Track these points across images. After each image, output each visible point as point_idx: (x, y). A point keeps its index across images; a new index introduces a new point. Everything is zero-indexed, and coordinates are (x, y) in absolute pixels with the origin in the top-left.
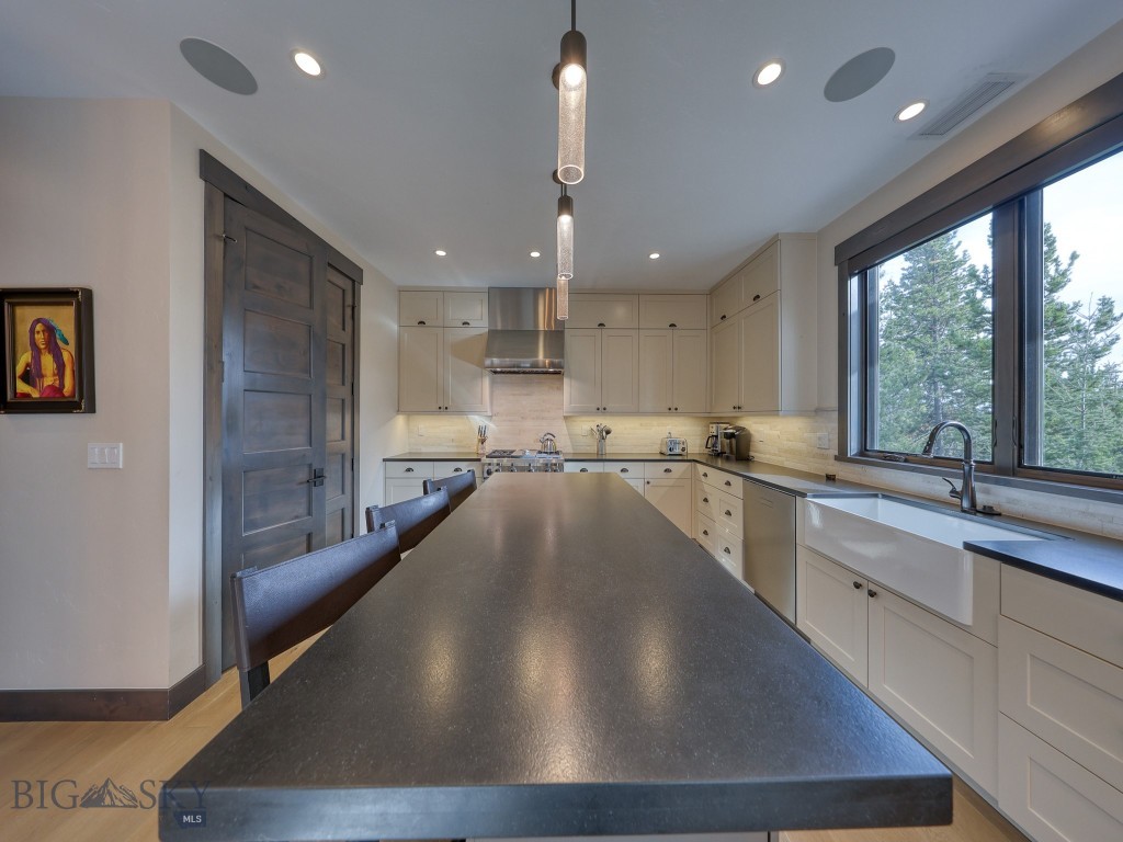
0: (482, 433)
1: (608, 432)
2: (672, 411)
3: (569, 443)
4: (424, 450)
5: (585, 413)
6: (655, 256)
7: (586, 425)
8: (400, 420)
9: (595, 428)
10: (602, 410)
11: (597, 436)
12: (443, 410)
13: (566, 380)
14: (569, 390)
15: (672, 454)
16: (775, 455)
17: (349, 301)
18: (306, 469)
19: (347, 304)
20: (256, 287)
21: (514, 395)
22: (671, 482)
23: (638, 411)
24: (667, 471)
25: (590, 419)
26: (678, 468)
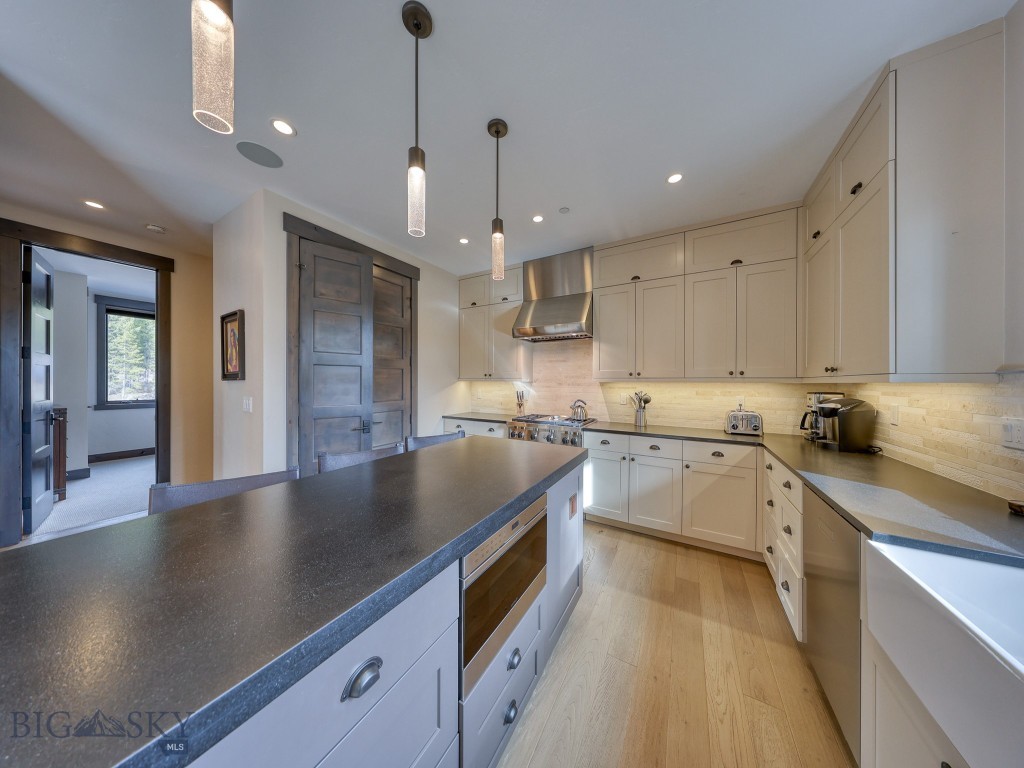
0: (520, 397)
1: (647, 401)
2: (737, 375)
3: (606, 412)
4: (482, 411)
5: (617, 379)
6: (675, 179)
7: (624, 393)
8: (462, 387)
9: (633, 395)
10: (635, 376)
11: (636, 407)
12: (488, 376)
13: (595, 345)
14: (598, 356)
15: (747, 433)
16: (915, 449)
17: (407, 294)
18: (358, 420)
19: (405, 297)
20: (322, 294)
21: (551, 361)
22: (723, 470)
23: (683, 377)
24: (718, 454)
25: (630, 385)
26: (735, 453)
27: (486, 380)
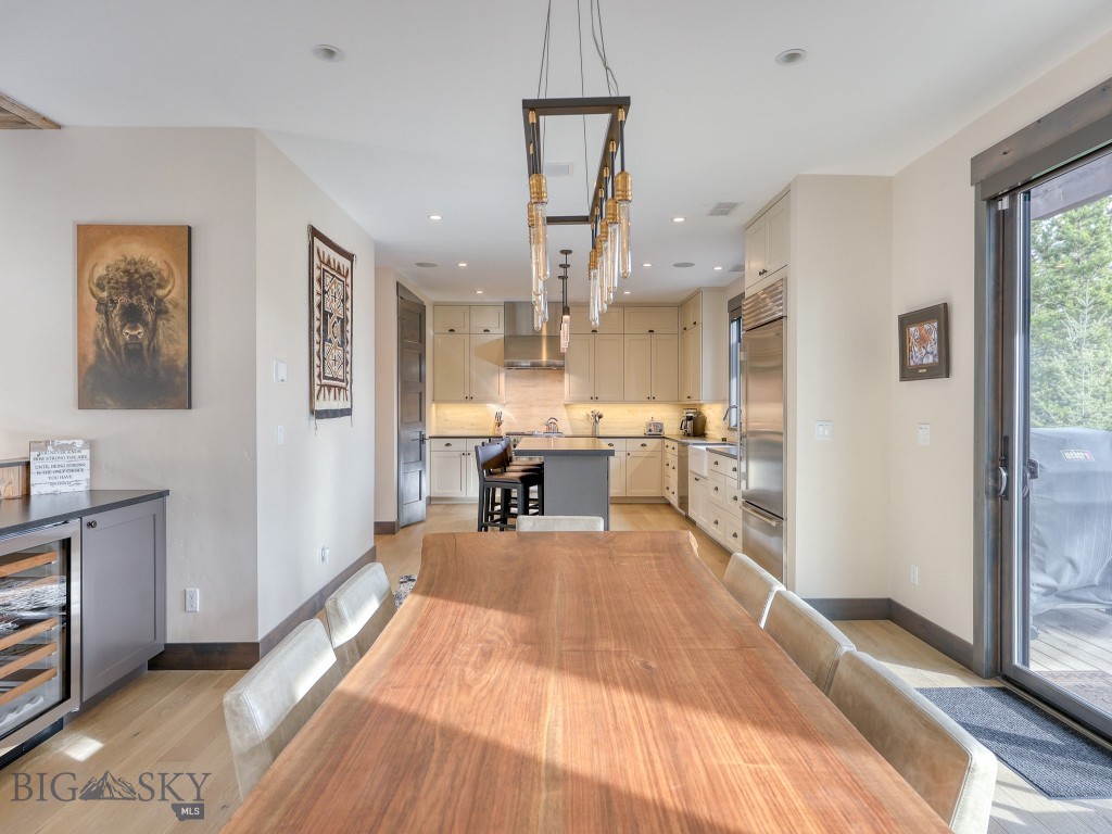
0: (498, 416)
1: (600, 417)
2: (651, 399)
4: (450, 432)
5: (582, 401)
7: (582, 412)
9: (590, 414)
10: (595, 399)
11: (593, 421)
12: (469, 399)
13: (566, 375)
14: (569, 384)
15: (655, 432)
21: (524, 387)
22: (646, 454)
23: (623, 400)
24: (643, 445)
25: (587, 406)
26: (652, 443)
27: (466, 402)
